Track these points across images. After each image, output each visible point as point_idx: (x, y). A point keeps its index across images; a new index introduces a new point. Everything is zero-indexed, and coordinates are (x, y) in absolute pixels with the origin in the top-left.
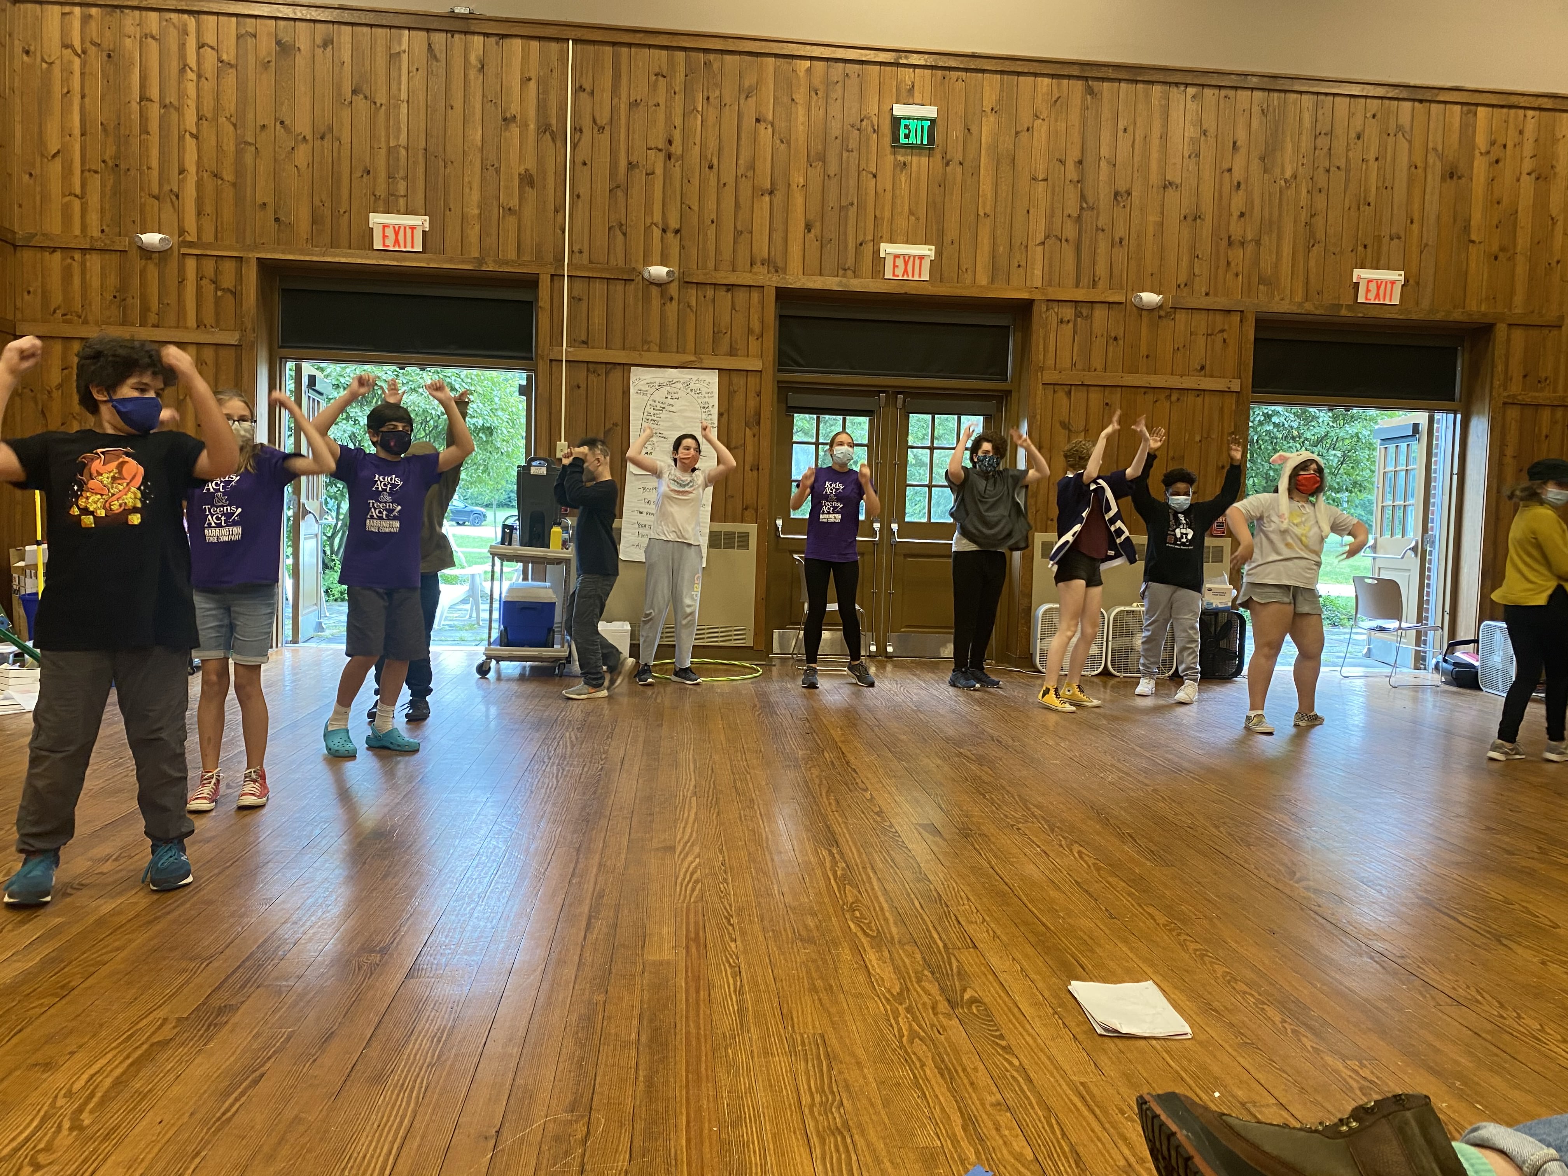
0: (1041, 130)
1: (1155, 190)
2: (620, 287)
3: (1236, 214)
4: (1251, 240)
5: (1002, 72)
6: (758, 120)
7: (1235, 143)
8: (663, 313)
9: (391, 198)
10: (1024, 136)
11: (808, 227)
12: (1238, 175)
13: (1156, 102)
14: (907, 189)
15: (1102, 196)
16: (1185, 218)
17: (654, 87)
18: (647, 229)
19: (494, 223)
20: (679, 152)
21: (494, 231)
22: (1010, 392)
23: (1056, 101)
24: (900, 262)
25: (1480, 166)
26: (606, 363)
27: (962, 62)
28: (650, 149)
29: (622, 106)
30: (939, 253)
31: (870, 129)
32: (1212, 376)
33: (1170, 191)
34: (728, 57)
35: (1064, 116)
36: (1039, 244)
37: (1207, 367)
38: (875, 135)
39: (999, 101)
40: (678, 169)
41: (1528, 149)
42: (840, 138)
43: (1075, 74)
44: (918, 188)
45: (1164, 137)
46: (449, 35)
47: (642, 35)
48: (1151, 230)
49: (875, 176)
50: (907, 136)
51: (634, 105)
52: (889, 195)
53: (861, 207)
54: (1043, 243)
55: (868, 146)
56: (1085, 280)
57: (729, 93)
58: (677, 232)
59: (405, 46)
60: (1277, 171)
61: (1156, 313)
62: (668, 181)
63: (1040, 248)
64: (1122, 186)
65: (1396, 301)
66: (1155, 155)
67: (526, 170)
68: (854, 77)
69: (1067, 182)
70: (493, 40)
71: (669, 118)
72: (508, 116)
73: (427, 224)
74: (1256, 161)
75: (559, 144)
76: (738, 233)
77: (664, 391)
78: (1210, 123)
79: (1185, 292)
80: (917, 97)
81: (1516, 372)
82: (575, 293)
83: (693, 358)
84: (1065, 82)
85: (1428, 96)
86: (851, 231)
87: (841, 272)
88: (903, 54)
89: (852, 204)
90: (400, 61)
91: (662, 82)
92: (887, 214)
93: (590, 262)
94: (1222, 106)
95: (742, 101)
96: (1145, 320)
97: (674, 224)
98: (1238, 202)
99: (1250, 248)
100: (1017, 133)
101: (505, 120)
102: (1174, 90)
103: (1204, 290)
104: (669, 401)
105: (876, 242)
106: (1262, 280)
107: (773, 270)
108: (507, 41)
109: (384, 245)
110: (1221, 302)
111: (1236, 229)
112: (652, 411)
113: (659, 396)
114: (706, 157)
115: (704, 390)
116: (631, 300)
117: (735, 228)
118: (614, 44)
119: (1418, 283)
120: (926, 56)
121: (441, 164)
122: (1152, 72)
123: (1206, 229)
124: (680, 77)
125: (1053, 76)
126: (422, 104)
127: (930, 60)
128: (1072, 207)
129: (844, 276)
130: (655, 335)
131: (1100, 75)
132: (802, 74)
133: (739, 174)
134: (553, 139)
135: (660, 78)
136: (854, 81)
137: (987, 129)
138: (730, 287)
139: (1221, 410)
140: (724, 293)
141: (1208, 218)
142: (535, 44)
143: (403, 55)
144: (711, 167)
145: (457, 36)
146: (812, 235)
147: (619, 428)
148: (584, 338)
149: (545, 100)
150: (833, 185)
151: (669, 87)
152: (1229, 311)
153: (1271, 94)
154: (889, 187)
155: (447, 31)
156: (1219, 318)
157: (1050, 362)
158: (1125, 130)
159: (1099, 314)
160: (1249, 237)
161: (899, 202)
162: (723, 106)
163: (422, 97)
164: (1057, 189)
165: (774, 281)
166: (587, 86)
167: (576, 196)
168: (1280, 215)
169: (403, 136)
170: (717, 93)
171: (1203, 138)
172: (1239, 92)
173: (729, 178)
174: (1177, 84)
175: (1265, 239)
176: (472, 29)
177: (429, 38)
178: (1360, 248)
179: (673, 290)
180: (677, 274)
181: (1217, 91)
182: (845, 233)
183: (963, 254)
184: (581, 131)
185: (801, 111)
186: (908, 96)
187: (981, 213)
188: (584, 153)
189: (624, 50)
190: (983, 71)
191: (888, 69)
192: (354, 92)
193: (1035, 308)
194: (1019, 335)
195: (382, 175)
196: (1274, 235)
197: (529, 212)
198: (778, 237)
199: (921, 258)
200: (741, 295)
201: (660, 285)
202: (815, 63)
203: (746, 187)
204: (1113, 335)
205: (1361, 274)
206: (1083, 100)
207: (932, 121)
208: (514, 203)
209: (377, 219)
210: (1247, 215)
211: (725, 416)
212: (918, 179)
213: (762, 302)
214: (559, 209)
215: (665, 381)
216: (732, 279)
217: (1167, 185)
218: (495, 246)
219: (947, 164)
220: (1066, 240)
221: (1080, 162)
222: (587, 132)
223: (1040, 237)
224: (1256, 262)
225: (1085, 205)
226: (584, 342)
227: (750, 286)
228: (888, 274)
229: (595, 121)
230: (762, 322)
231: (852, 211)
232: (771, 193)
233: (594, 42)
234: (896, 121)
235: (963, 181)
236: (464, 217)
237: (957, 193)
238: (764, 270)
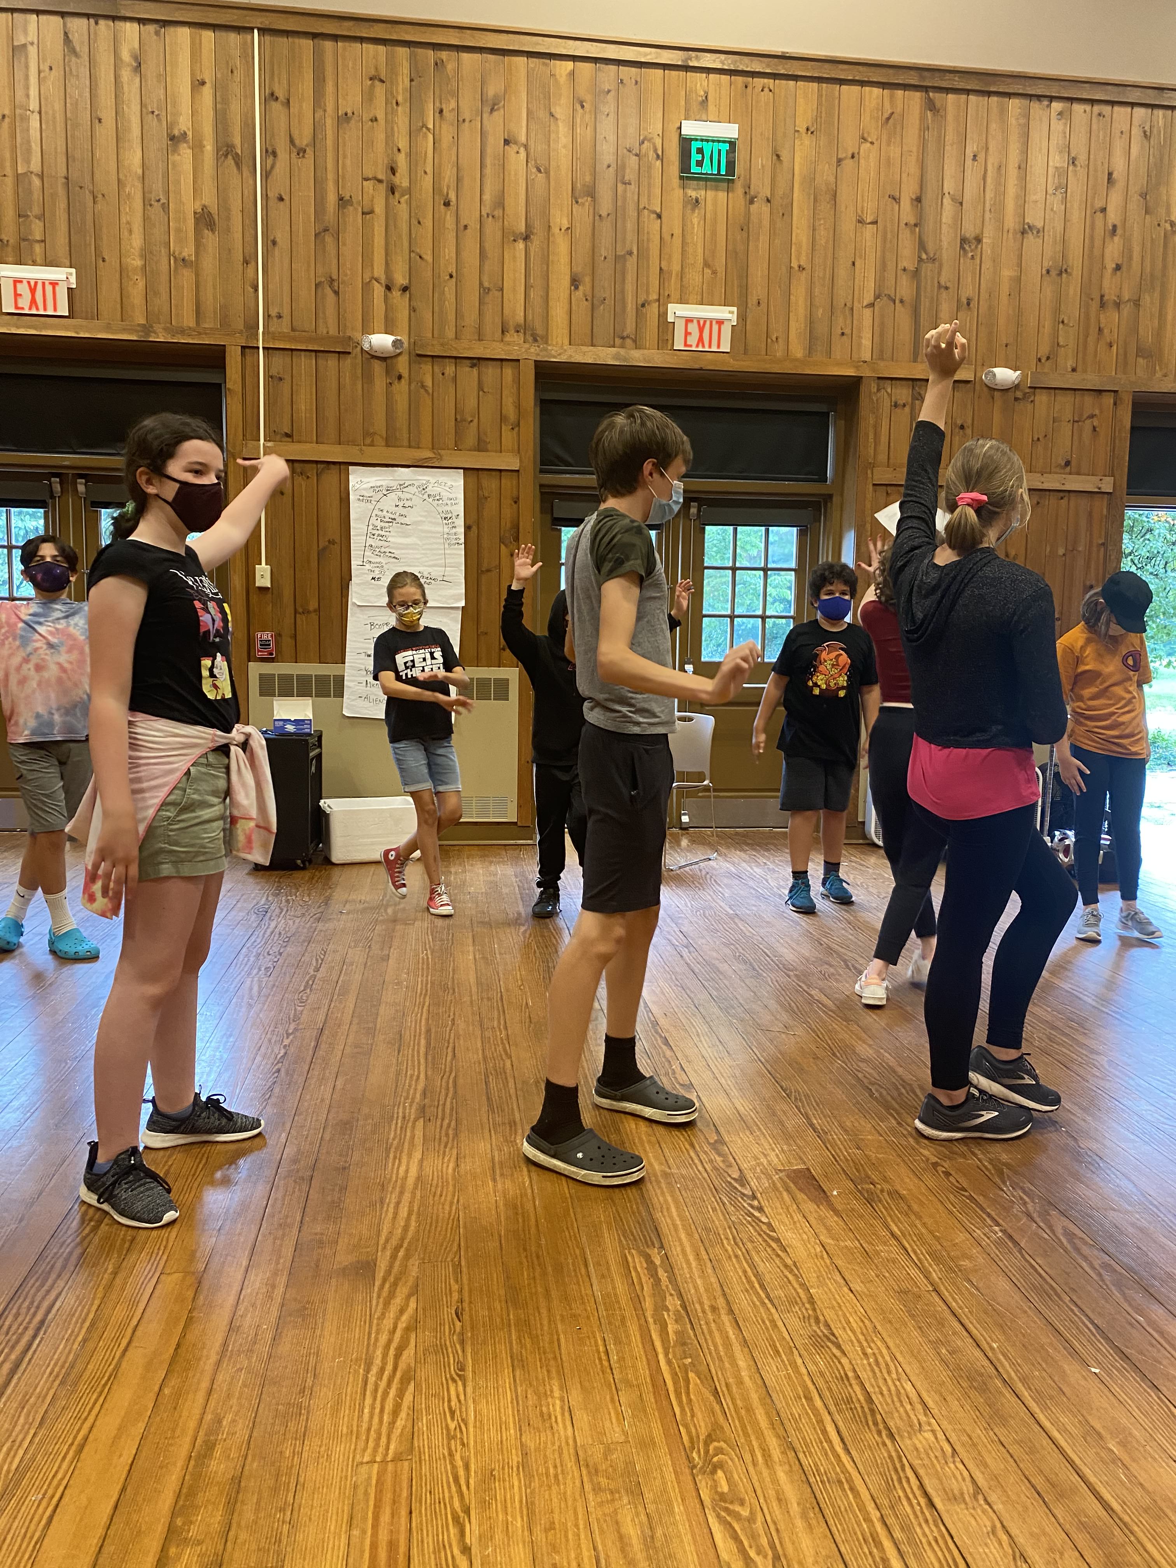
0: (869, 155)
1: (1011, 235)
2: (332, 362)
3: (1110, 266)
4: (1129, 300)
5: (820, 80)
6: (507, 142)
7: (1110, 174)
8: (389, 396)
9: (23, 244)
10: (848, 164)
11: (575, 282)
12: (1113, 216)
13: (1012, 121)
14: (701, 234)
15: (945, 244)
16: (1048, 272)
17: (369, 95)
18: (366, 287)
19: (164, 278)
20: (405, 184)
21: (163, 289)
22: (830, 496)
23: (888, 119)
24: (693, 328)
26: (317, 462)
27: (768, 66)
28: (367, 179)
29: (329, 122)
30: (742, 317)
31: (651, 154)
32: (1078, 474)
33: (1030, 238)
34: (465, 56)
35: (898, 139)
36: (867, 306)
37: (1074, 463)
38: (659, 163)
39: (817, 118)
40: (404, 206)
42: (614, 165)
43: (912, 82)
44: (714, 233)
45: (1023, 168)
46: (92, 21)
47: (351, 23)
48: (1005, 289)
49: (659, 216)
50: (700, 164)
51: (344, 119)
52: (677, 242)
53: (642, 254)
54: (872, 305)
55: (650, 177)
57: (468, 103)
58: (405, 289)
59: (32, 36)
60: (1162, 211)
61: (1011, 395)
62: (391, 222)
63: (868, 312)
64: (970, 231)
66: (1012, 190)
67: (204, 207)
68: (630, 84)
69: (902, 225)
70: (151, 28)
71: (390, 136)
72: (176, 133)
73: (73, 280)
74: (1136, 197)
75: (246, 173)
76: (484, 291)
77: (392, 496)
78: (1079, 149)
79: (1048, 367)
80: (712, 111)
82: (274, 372)
83: (431, 455)
84: (900, 93)
86: (630, 288)
87: (618, 341)
88: (693, 54)
89: (630, 253)
90: (27, 58)
91: (380, 90)
92: (676, 267)
93: (293, 330)
94: (1094, 127)
95: (485, 116)
96: (998, 403)
97: (401, 279)
98: (1113, 251)
99: (1126, 310)
100: (839, 161)
101: (172, 138)
102: (1035, 105)
103: (1070, 364)
104: (400, 510)
105: (663, 301)
106: (1141, 352)
107: (530, 339)
108: (171, 30)
109: (17, 307)
110: (1091, 380)
111: (1110, 285)
112: (379, 524)
113: (388, 504)
114: (440, 191)
115: (445, 494)
116: (347, 380)
117: (481, 284)
118: (315, 36)
120: (723, 57)
121: (89, 198)
122: (1009, 80)
123: (1073, 288)
124: (403, 81)
125: (883, 85)
126: (59, 118)
127: (727, 62)
128: (908, 260)
129: (622, 346)
130: (380, 423)
131: (944, 84)
132: (563, 79)
133: (484, 213)
134: (238, 165)
135: (377, 83)
136: (630, 89)
137: (801, 155)
138: (476, 361)
139: (1090, 514)
140: (468, 369)
141: (1077, 272)
142: (208, 36)
143: (30, 48)
144: (447, 204)
145: (102, 22)
146: (579, 293)
147: (337, 547)
148: (287, 429)
149: (224, 112)
150: (606, 228)
151: (389, 95)
152: (1100, 391)
153: (1156, 111)
154: (677, 232)
155: (88, 16)
156: (1088, 399)
157: (882, 457)
158: (975, 156)
160: (1126, 296)
161: (690, 250)
162: (460, 122)
163: (58, 106)
164: (889, 236)
165: (531, 353)
166: (281, 94)
167: (271, 243)
168: (1165, 267)
169: (36, 159)
170: (453, 104)
171: (1071, 168)
172: (1117, 108)
173: (470, 216)
174: (1039, 97)
175: (1146, 299)
176: (123, 13)
177: (65, 25)
179: (402, 365)
180: (406, 345)
181: (1088, 108)
182: (623, 291)
183: (773, 319)
184: (274, 154)
185: (563, 129)
186: (700, 109)
187: (795, 264)
188: (279, 184)
189: (328, 45)
190: (795, 78)
191: (674, 73)
193: (863, 389)
194: (842, 423)
195: (10, 213)
196: (1157, 294)
197: (209, 264)
198: (536, 295)
199: (720, 322)
200: (490, 372)
201: (385, 359)
202: (580, 65)
203: (492, 229)
204: (959, 422)
206: (923, 118)
207: (732, 144)
208: (188, 251)
209: (5, 272)
210: (1124, 268)
211: (474, 529)
212: (715, 220)
213: (517, 381)
214: (249, 260)
215: (395, 484)
216: (478, 351)
217: (1025, 230)
218: (166, 308)
219: (751, 202)
220: (902, 301)
221: (919, 200)
222: (283, 156)
223: (869, 298)
224: (1134, 329)
225: (924, 256)
226: (287, 435)
227: (502, 360)
228: (679, 345)
229: (292, 141)
230: (518, 406)
231: (631, 263)
232: (526, 238)
233: (287, 33)
234: (685, 143)
235: (772, 222)
236: (122, 270)
237: (764, 239)
238: (518, 338)
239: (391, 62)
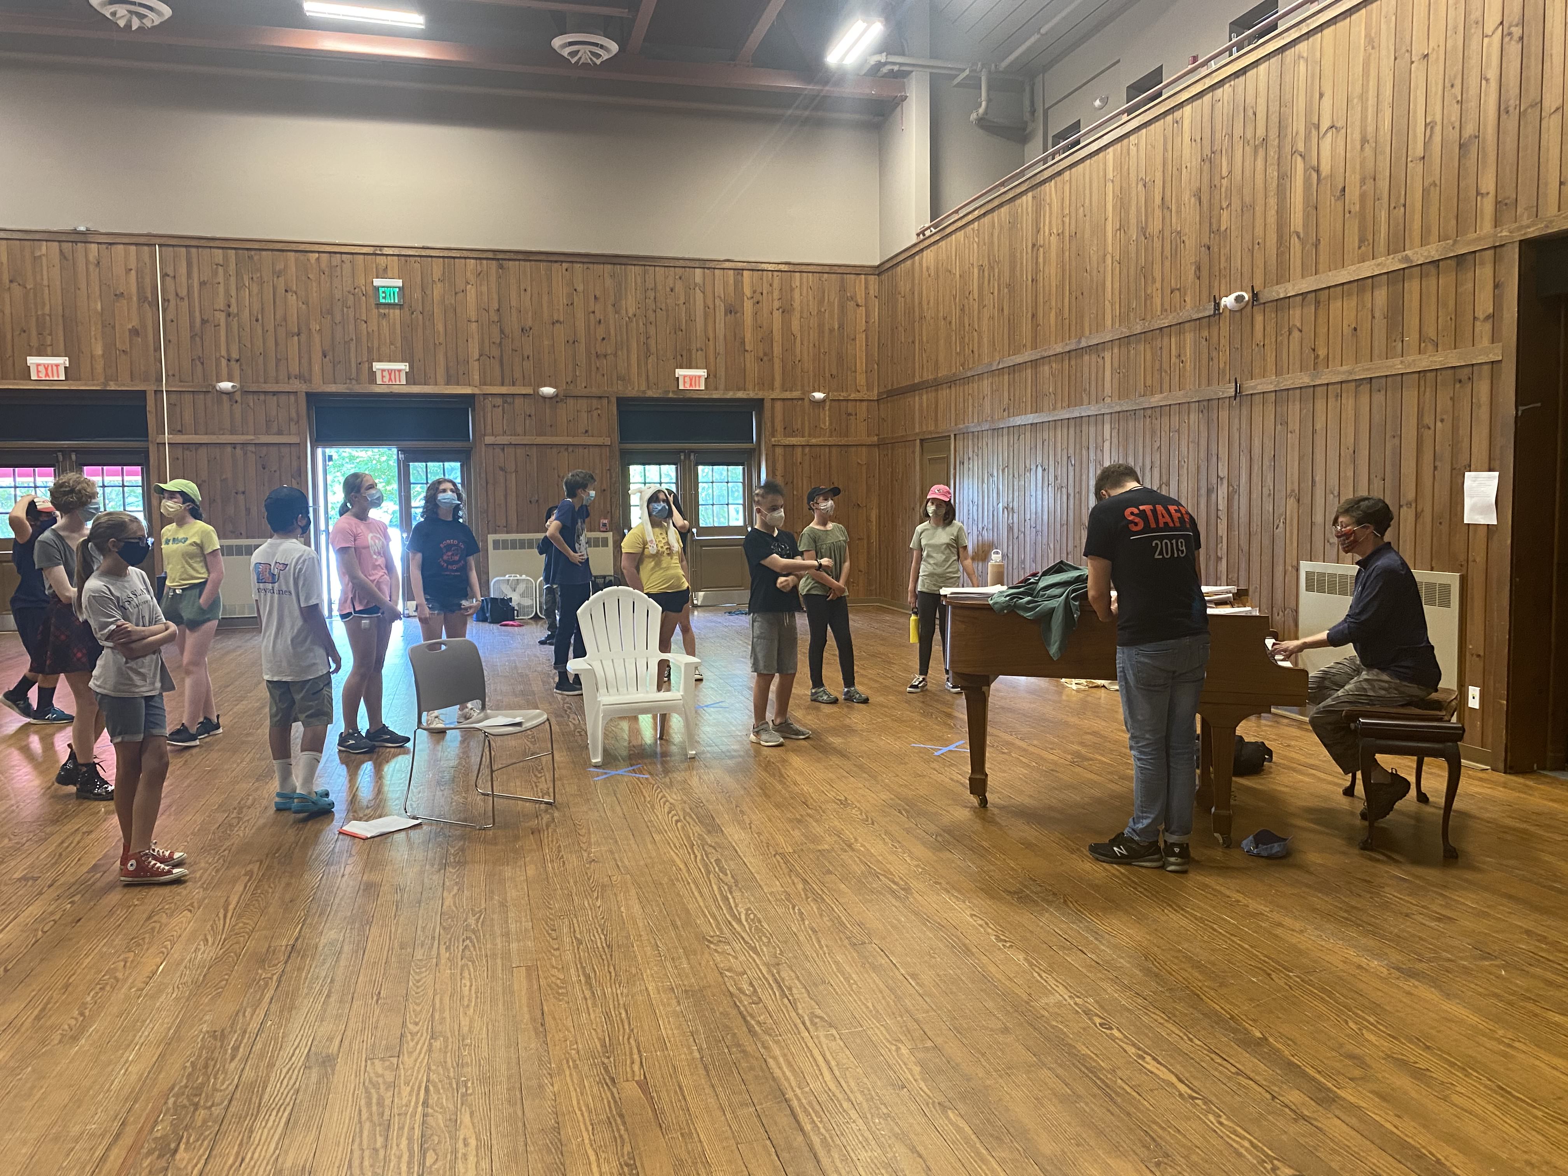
0: (471, 291)
1: (547, 325)
2: (202, 396)
3: (600, 339)
4: (611, 354)
5: (444, 258)
6: (286, 291)
7: (595, 296)
8: (231, 410)
9: (42, 346)
10: (461, 295)
11: (324, 355)
12: (599, 315)
13: (543, 272)
14: (388, 330)
15: (514, 330)
16: (568, 341)
17: (215, 274)
18: (218, 360)
19: (114, 360)
20: (235, 311)
21: (114, 364)
22: (474, 448)
23: (480, 274)
24: (386, 374)
25: (748, 305)
26: (195, 444)
27: (417, 252)
28: (216, 310)
29: (195, 284)
30: (411, 367)
31: (360, 294)
32: (593, 436)
33: (557, 325)
34: (263, 253)
35: (486, 282)
36: (476, 360)
37: (590, 431)
38: (364, 298)
39: (443, 275)
40: (235, 322)
41: (776, 295)
42: (341, 300)
43: (490, 257)
44: (394, 329)
45: (550, 294)
46: (74, 244)
47: (204, 241)
48: (547, 349)
49: (366, 322)
50: (384, 298)
51: (202, 284)
52: (376, 334)
53: (358, 340)
54: (478, 360)
55: (360, 305)
56: (507, 381)
57: (266, 274)
58: (237, 361)
59: (44, 252)
60: (624, 312)
61: (554, 400)
62: (229, 330)
63: (477, 363)
64: (526, 324)
65: (703, 388)
66: (545, 305)
67: (133, 326)
68: (348, 263)
69: (491, 322)
70: (104, 246)
71: (227, 291)
72: (118, 293)
73: (67, 363)
74: (610, 306)
75: (154, 309)
76: (278, 360)
78: (579, 285)
79: (572, 386)
80: (390, 274)
81: (779, 426)
82: (172, 402)
83: (253, 438)
84: (485, 262)
85: (712, 265)
86: (353, 355)
87: (348, 381)
88: (379, 248)
89: (352, 340)
90: (41, 261)
91: (221, 269)
92: (376, 345)
93: (180, 382)
94: (585, 273)
95: (275, 280)
96: (547, 404)
97: (235, 356)
98: (600, 332)
99: (610, 359)
100: (456, 293)
101: (116, 295)
102: (556, 266)
103: (583, 384)
105: (370, 362)
106: (619, 378)
107: (303, 382)
108: (114, 247)
109: (39, 375)
110: (594, 391)
111: (600, 347)
114: (253, 314)
116: (209, 404)
117: (276, 357)
118: (186, 246)
119: (715, 376)
120: (394, 249)
121: (75, 324)
122: (540, 255)
123: (581, 348)
124: (232, 265)
125: (476, 258)
126: (59, 286)
127: (396, 251)
128: (495, 337)
129: (350, 384)
130: (226, 425)
131: (507, 258)
132: (313, 261)
133: (277, 324)
134: (150, 306)
135: (219, 266)
136: (347, 266)
137: (437, 291)
138: (274, 393)
139: (601, 456)
140: (271, 397)
141: (583, 341)
142: (133, 248)
143: (43, 257)
144: (257, 320)
145: (79, 245)
146: (327, 359)
148: (179, 428)
149: (142, 282)
150: (339, 329)
151: (226, 272)
152: (600, 397)
153: (616, 266)
154: (376, 329)
155: (72, 242)
156: (594, 401)
157: (490, 431)
159: (518, 401)
160: (609, 352)
161: (383, 337)
162: (262, 282)
163: (58, 282)
164: (484, 327)
165: (303, 388)
166: (171, 272)
167: (167, 342)
168: (628, 338)
169: (47, 307)
170: (258, 275)
172: (595, 266)
173: (269, 326)
174: (555, 262)
175: (620, 353)
176: (90, 240)
177: (60, 247)
178: (679, 357)
179: (238, 397)
180: (238, 386)
181: (581, 265)
182: (349, 358)
183: (427, 366)
184: (168, 301)
185: (314, 285)
186: (383, 273)
187: (437, 342)
188: (171, 316)
189: (194, 250)
190: (431, 257)
191: (370, 257)
192: (11, 281)
193: (477, 399)
194: (472, 414)
195: (34, 333)
196: (625, 351)
197: (137, 352)
198: (305, 361)
199: (399, 371)
200: (283, 398)
201: (228, 394)
202: (322, 255)
203: (281, 331)
204: (528, 414)
205: (680, 372)
206: (497, 272)
207: (400, 288)
208: (126, 347)
209: (32, 360)
210: (607, 339)
212: (394, 324)
213: (296, 401)
214: (157, 349)
216: (276, 388)
217: (555, 322)
218: (115, 374)
219: (413, 314)
220: (493, 357)
221: (499, 310)
222: (173, 303)
223: (476, 356)
224: (615, 367)
225: (504, 336)
226: (179, 431)
227: (289, 392)
228: (379, 381)
229: (177, 295)
230: (298, 414)
231: (353, 345)
232: (298, 335)
233: (173, 246)
234: (377, 289)
235: (424, 323)
236: (92, 356)
237: (420, 331)
238: (297, 382)
239: (226, 258)
